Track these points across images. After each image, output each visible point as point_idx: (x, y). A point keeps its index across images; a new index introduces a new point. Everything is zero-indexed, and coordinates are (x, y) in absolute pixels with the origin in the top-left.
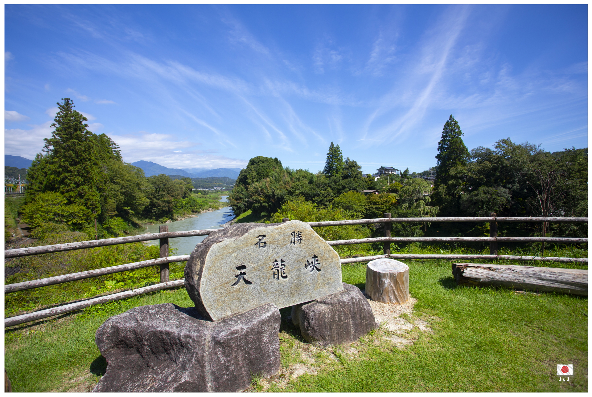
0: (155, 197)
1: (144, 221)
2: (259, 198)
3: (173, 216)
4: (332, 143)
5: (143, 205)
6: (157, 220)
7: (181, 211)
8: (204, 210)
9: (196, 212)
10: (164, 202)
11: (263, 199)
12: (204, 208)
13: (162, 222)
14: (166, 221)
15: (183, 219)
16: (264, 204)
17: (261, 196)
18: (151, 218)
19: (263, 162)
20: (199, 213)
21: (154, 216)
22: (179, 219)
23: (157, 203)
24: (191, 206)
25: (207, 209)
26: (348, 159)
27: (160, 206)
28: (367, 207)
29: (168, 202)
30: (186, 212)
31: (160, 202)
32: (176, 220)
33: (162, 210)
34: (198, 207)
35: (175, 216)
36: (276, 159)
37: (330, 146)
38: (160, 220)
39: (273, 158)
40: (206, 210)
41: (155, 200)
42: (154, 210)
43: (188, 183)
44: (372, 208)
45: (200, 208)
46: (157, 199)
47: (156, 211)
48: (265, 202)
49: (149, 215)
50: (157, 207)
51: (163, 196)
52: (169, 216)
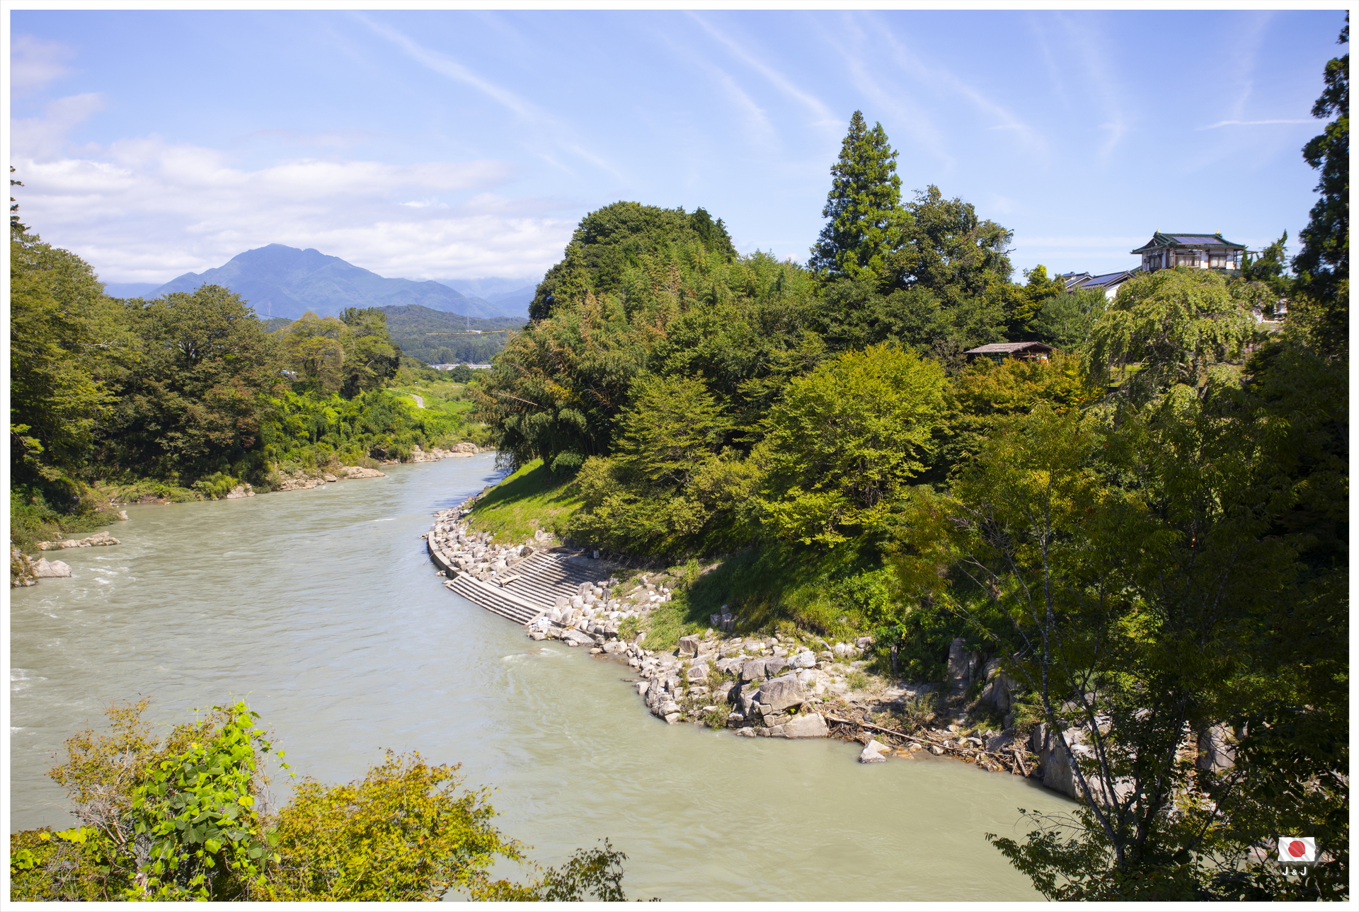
0: (172, 387)
1: (133, 488)
2: (550, 386)
3: (266, 471)
4: (857, 117)
5: (86, 415)
6: (187, 484)
7: (307, 451)
8: (435, 450)
9: (394, 455)
10: (219, 405)
11: (566, 393)
12: (433, 439)
13: (208, 496)
14: (229, 491)
15: (311, 484)
16: (565, 413)
17: (557, 376)
18: (162, 477)
19: (635, 230)
20: (404, 460)
21: (177, 465)
22: (291, 481)
23: (184, 409)
24: (366, 429)
25: (450, 447)
26: (934, 193)
27: (198, 427)
28: (945, 426)
29: (237, 409)
30: (333, 454)
31: (199, 409)
32: (276, 487)
33: (209, 443)
34: (407, 434)
35: (275, 471)
36: (701, 216)
37: (845, 133)
38: (200, 484)
39: (690, 210)
40: (443, 448)
41: (174, 400)
42: (172, 439)
43: (368, 330)
44: (967, 428)
45: (416, 440)
46: (183, 394)
47: (180, 444)
48: (571, 405)
49: (156, 463)
50: (182, 429)
51: (209, 380)
52: (243, 467)
